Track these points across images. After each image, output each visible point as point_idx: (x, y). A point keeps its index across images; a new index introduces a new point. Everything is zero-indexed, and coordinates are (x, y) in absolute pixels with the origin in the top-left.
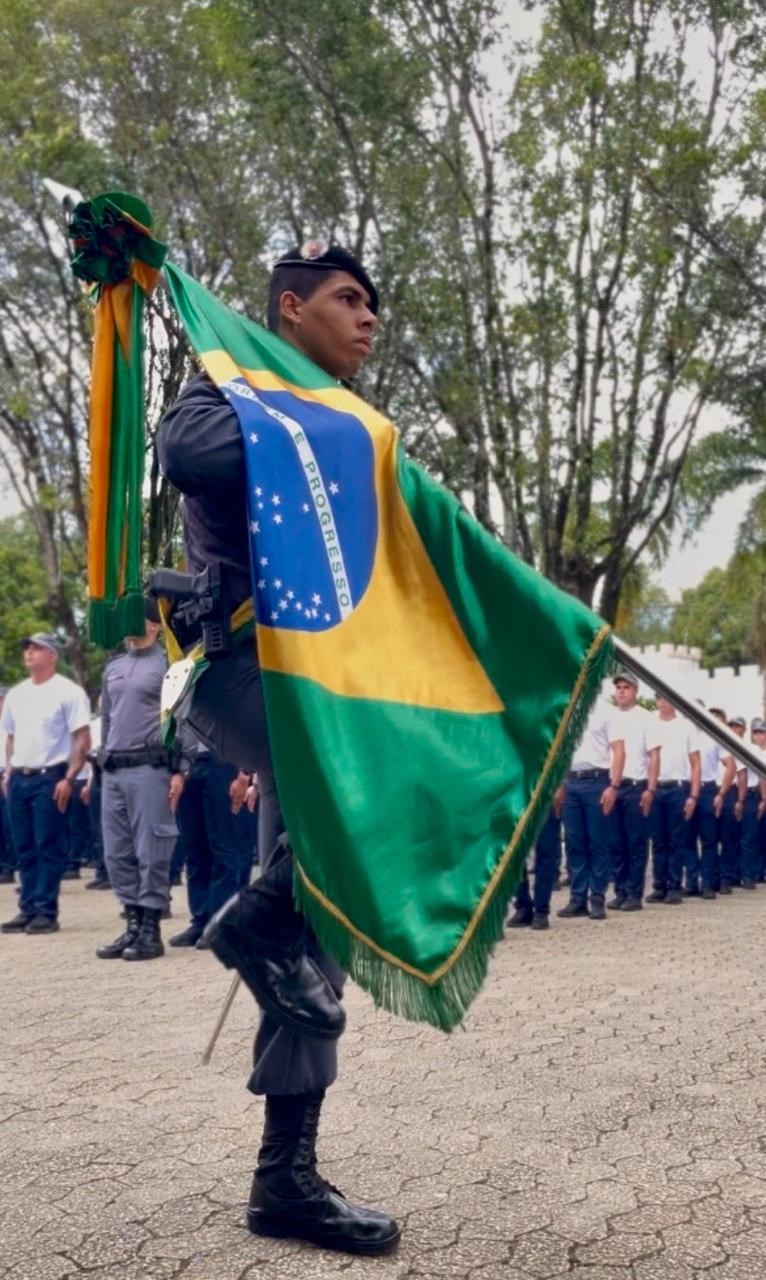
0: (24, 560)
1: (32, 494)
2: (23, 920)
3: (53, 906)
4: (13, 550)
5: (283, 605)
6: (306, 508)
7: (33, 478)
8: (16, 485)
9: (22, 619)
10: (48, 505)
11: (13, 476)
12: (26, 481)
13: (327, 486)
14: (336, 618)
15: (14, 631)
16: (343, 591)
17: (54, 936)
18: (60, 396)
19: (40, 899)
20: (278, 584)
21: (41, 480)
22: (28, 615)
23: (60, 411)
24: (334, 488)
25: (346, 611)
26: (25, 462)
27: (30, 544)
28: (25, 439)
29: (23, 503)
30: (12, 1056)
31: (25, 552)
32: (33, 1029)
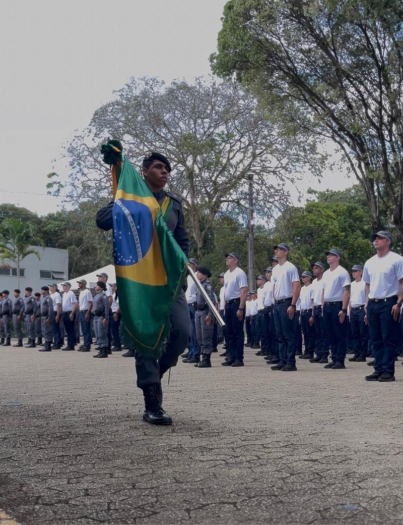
0: (356, 209)
1: (362, 172)
2: (377, 375)
3: (392, 368)
4: (351, 205)
5: (120, 260)
6: (130, 233)
7: (363, 164)
8: (354, 169)
9: (356, 239)
10: (371, 177)
11: (352, 165)
12: (360, 167)
13: (136, 227)
14: (137, 261)
15: (352, 245)
16: (140, 254)
17: (393, 382)
18: (375, 120)
19: (385, 364)
20: (119, 254)
21: (367, 165)
22: (359, 237)
23: (375, 127)
24: (138, 227)
25: (140, 259)
26: (358, 157)
27: (359, 201)
28: (358, 144)
29: (358, 177)
30: (390, 429)
31: (357, 205)
32: (396, 419)
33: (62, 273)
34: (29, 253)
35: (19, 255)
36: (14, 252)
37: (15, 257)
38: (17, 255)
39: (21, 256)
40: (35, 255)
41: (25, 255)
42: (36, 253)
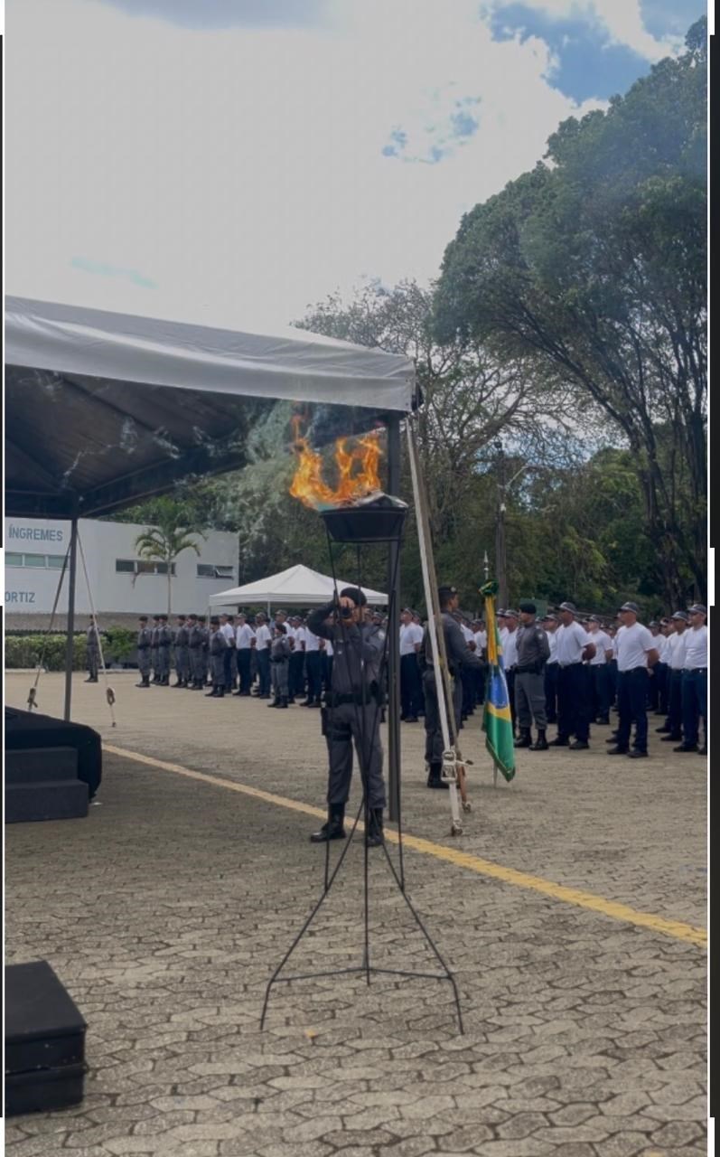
33: (230, 568)
34: (185, 546)
35: (171, 551)
36: (163, 545)
37: (165, 553)
38: (168, 550)
39: (174, 551)
40: (192, 549)
41: (178, 550)
42: (195, 546)
